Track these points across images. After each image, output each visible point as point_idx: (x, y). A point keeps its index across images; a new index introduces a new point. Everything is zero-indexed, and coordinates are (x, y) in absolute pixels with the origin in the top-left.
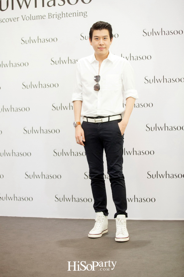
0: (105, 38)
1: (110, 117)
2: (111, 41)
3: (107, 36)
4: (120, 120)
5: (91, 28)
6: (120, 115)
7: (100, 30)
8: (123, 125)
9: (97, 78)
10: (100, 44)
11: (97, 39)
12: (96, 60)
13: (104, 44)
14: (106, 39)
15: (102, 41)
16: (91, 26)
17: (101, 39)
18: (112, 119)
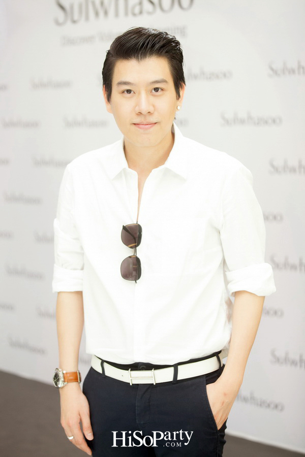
0: (156, 90)
1: (179, 367)
2: (178, 95)
3: (164, 81)
4: (213, 377)
5: (109, 53)
6: (216, 354)
7: (137, 58)
8: (225, 394)
9: (132, 235)
10: (137, 109)
11: (129, 91)
12: (129, 167)
13: (151, 109)
14: (160, 92)
15: (144, 101)
16: (107, 46)
17: (143, 95)
18: (186, 373)
